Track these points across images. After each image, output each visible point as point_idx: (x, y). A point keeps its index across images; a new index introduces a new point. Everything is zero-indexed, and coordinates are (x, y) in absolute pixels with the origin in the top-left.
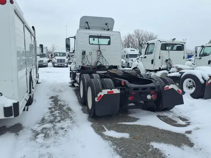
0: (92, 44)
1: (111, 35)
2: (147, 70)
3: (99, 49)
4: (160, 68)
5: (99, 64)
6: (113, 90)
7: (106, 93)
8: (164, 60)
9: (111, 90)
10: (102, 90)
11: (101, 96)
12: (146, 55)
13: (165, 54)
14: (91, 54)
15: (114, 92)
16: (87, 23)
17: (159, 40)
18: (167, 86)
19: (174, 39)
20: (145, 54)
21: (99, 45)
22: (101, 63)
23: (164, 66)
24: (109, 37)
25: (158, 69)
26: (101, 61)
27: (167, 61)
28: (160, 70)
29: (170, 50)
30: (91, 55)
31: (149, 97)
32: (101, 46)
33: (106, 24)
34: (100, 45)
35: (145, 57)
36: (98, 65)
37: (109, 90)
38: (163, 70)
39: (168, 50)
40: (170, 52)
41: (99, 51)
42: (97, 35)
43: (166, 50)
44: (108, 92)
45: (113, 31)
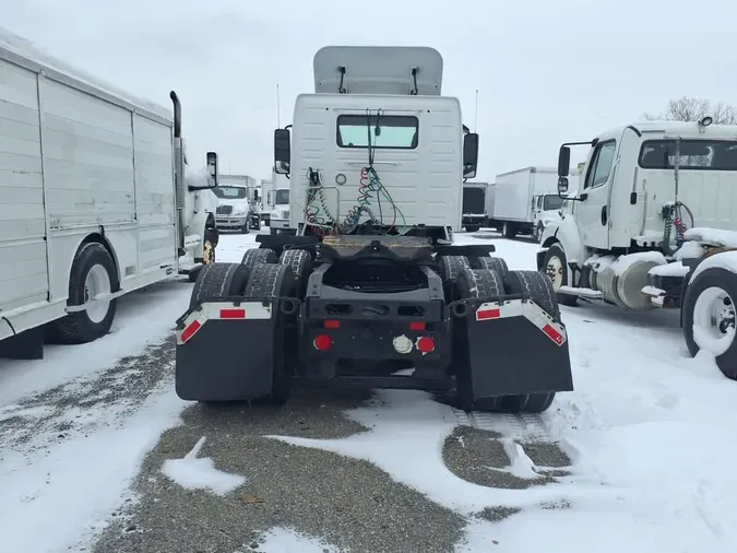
0: (351, 146)
1: (421, 111)
2: (591, 251)
3: (371, 162)
4: (633, 242)
5: (363, 220)
6: (244, 306)
7: (217, 316)
8: (655, 209)
9: (237, 304)
10: (204, 305)
11: (196, 324)
12: (588, 190)
13: (659, 185)
14: (341, 180)
15: (248, 316)
16: (343, 70)
17: (632, 128)
18: (492, 306)
19: (705, 119)
20: (586, 186)
21: (370, 147)
22: (370, 214)
23: (654, 234)
24: (411, 121)
25: (627, 244)
26: (373, 207)
27: (667, 212)
28: (634, 248)
29: (681, 168)
30: (341, 184)
31: (402, 344)
32: (378, 154)
33: (414, 72)
34: (374, 147)
35: (584, 197)
36: (360, 223)
37: (229, 306)
38: (645, 249)
39: (673, 168)
40: (680, 177)
41: (368, 170)
42: (364, 113)
43: (667, 166)
44: (224, 313)
45: (442, 95)
